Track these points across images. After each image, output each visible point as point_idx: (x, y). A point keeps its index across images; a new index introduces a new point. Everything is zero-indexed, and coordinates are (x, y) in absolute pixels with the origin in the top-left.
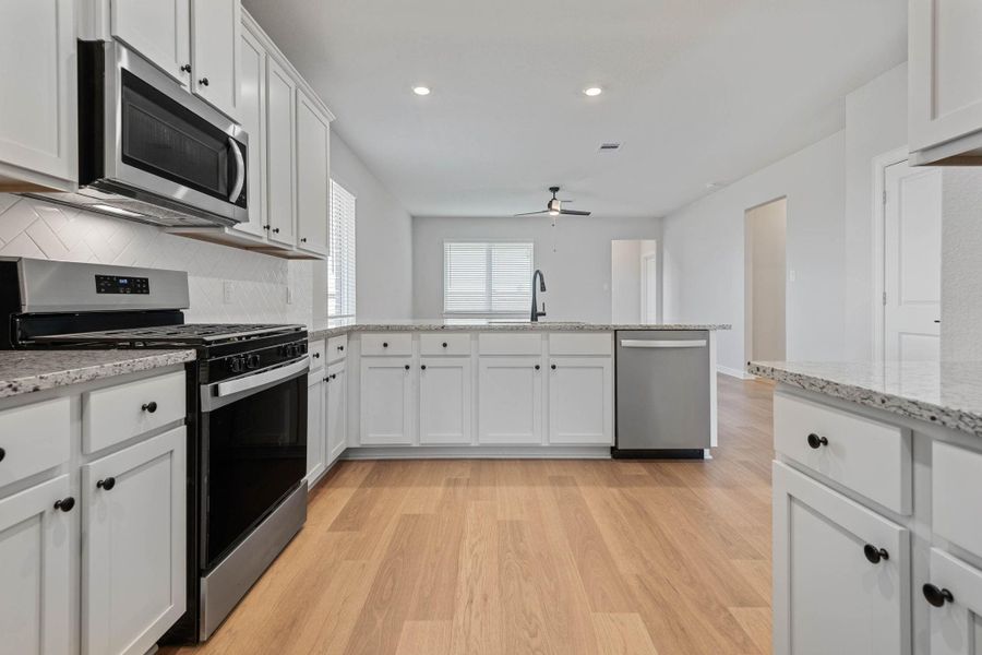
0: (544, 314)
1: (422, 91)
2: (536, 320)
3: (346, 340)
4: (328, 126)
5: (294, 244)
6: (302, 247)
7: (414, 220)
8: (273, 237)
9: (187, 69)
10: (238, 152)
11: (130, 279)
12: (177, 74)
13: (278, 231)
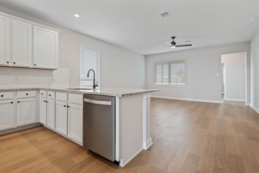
3: (35, 92)
4: (57, 33)
5: (30, 66)
6: (35, 66)
7: (146, 56)
8: (14, 65)
13: (14, 63)
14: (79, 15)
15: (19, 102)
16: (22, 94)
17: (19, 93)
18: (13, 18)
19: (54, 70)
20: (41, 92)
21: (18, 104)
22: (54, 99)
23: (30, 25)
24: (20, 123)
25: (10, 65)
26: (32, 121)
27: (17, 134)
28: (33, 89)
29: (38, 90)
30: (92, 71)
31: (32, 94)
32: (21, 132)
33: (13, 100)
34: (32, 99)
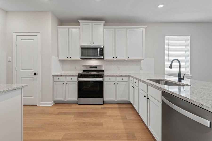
3: (127, 78)
4: (144, 29)
5: (125, 59)
6: (128, 59)
8: (116, 59)
9: (90, 43)
10: (99, 49)
11: (94, 67)
12: (89, 44)
13: (117, 57)
14: (163, 4)
15: (118, 84)
16: (119, 79)
17: (118, 78)
19: (142, 60)
20: (131, 78)
22: (138, 86)
23: (125, 29)
24: (119, 99)
25: (115, 59)
26: (125, 99)
27: (117, 106)
28: (126, 76)
29: (129, 76)
30: (177, 61)
31: (126, 79)
32: (120, 105)
33: (115, 82)
34: (125, 83)
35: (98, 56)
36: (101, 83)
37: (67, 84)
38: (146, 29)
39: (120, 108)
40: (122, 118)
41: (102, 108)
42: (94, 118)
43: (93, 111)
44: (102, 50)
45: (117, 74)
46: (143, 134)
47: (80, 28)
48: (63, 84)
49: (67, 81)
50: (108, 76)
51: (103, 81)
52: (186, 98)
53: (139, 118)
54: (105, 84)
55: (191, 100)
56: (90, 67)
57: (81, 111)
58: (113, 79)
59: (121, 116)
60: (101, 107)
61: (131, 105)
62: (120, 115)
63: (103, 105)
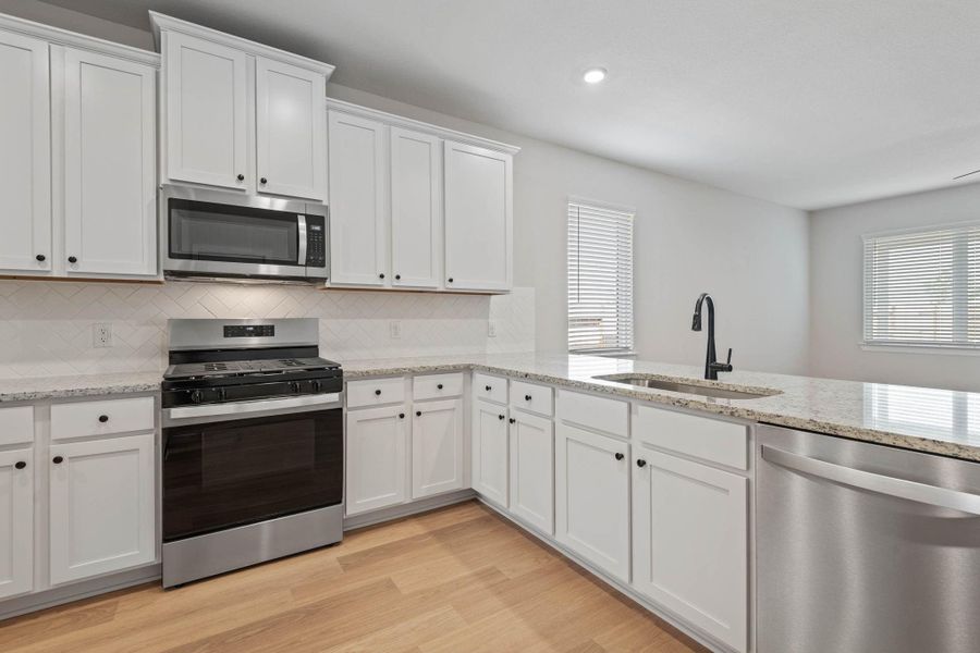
0: (730, 369)
1: (594, 77)
2: (715, 377)
3: (458, 378)
4: (509, 159)
5: (437, 285)
6: (451, 286)
7: (812, 215)
8: (396, 283)
9: (241, 178)
10: (302, 224)
11: (255, 327)
12: (235, 184)
13: (398, 277)
14: (605, 71)
15: (419, 414)
16: (425, 385)
17: (418, 382)
18: (391, 124)
19: (493, 297)
20: (481, 380)
21: (417, 420)
22: (550, 414)
23: (435, 140)
24: (422, 489)
25: (386, 283)
26: (451, 483)
27: (414, 529)
28: (455, 370)
29: (468, 370)
31: (453, 383)
32: (428, 520)
33: (402, 406)
34: (451, 403)
35: (295, 263)
36: (332, 421)
37: (58, 460)
38: (516, 157)
39: (439, 535)
40: (492, 586)
41: (347, 564)
42: (348, 640)
43: (309, 600)
44: (318, 228)
45: (415, 365)
46: (619, 627)
47: (157, 66)
48: (21, 465)
49: (56, 434)
50: (366, 376)
51: (341, 409)
52: (924, 439)
53: (556, 560)
54: (351, 421)
55: (952, 447)
56: (226, 328)
57: (220, 630)
58: (393, 389)
59: (477, 574)
60: (340, 560)
61: (478, 507)
62: (466, 573)
63: (341, 547)
